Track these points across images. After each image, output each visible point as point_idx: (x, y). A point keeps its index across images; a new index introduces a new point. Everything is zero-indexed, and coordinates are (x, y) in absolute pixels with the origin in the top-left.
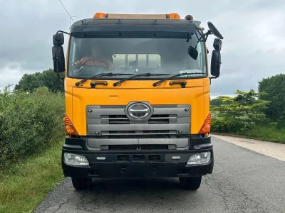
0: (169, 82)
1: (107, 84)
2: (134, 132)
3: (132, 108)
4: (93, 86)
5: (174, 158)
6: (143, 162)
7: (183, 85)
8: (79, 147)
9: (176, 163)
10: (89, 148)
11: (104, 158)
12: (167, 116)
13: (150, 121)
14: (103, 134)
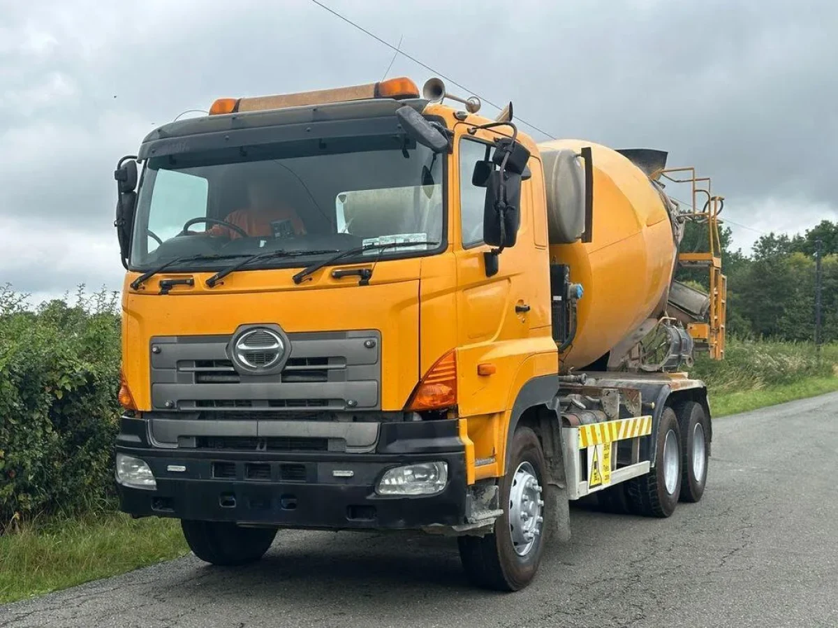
0: (328, 270)
1: (192, 284)
2: (248, 403)
3: (245, 342)
4: (166, 288)
5: (337, 473)
6: (267, 482)
7: (365, 278)
8: (136, 439)
9: (342, 486)
10: (155, 443)
11: (183, 468)
12: (324, 360)
13: (285, 376)
14: (183, 408)
